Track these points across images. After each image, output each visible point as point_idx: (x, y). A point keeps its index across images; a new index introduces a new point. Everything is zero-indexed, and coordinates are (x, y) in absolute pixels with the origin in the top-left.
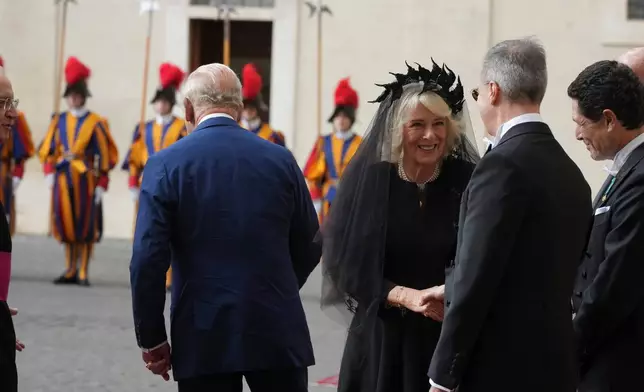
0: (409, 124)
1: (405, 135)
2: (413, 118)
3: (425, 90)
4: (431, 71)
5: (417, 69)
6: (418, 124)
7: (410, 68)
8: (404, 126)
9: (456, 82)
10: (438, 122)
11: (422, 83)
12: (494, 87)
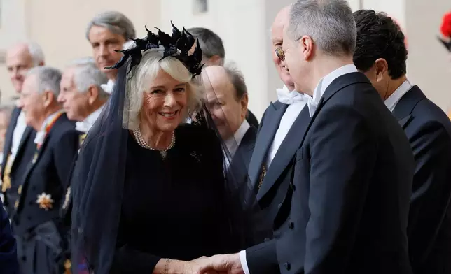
0: (148, 91)
1: (145, 103)
2: (153, 85)
3: (166, 55)
4: (171, 35)
5: (156, 33)
6: (159, 91)
7: (150, 33)
8: (145, 93)
9: (195, 45)
10: (178, 89)
11: (162, 48)
12: (308, 42)
